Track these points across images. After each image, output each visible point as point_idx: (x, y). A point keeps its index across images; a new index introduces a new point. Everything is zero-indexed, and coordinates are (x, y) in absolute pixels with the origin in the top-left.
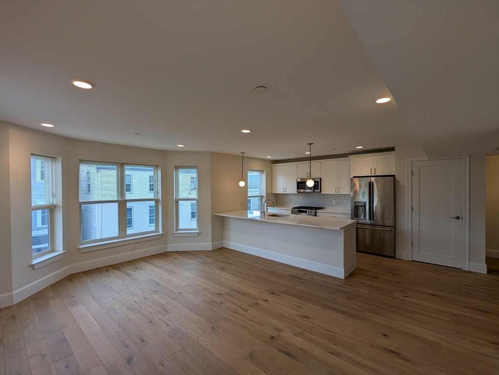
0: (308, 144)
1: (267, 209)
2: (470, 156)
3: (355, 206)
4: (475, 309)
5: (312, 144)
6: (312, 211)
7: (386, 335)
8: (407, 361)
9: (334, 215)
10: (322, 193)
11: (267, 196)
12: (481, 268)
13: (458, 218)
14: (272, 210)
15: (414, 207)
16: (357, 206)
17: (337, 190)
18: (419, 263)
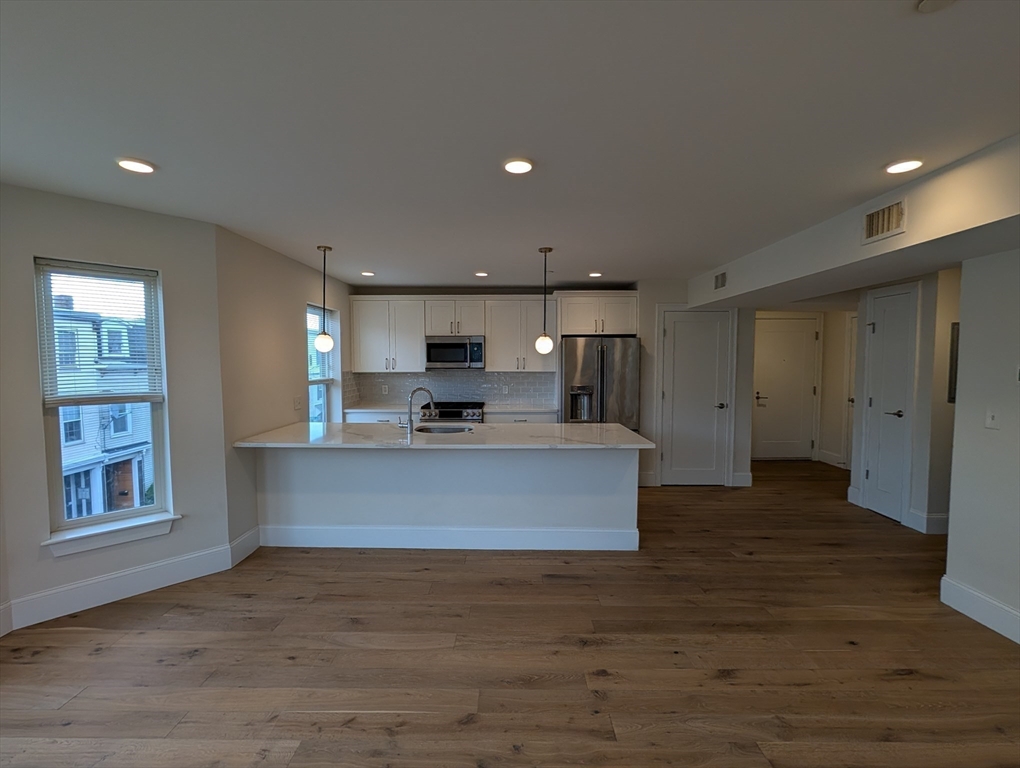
0: (541, 250)
1: (344, 414)
2: (739, 310)
3: (572, 395)
4: (825, 544)
5: (550, 250)
6: (475, 411)
7: (852, 643)
8: (939, 678)
9: (523, 418)
10: (487, 370)
11: (343, 380)
12: (745, 479)
13: (722, 406)
14: (357, 417)
15: (666, 393)
16: (576, 395)
17: (521, 361)
18: (669, 488)
